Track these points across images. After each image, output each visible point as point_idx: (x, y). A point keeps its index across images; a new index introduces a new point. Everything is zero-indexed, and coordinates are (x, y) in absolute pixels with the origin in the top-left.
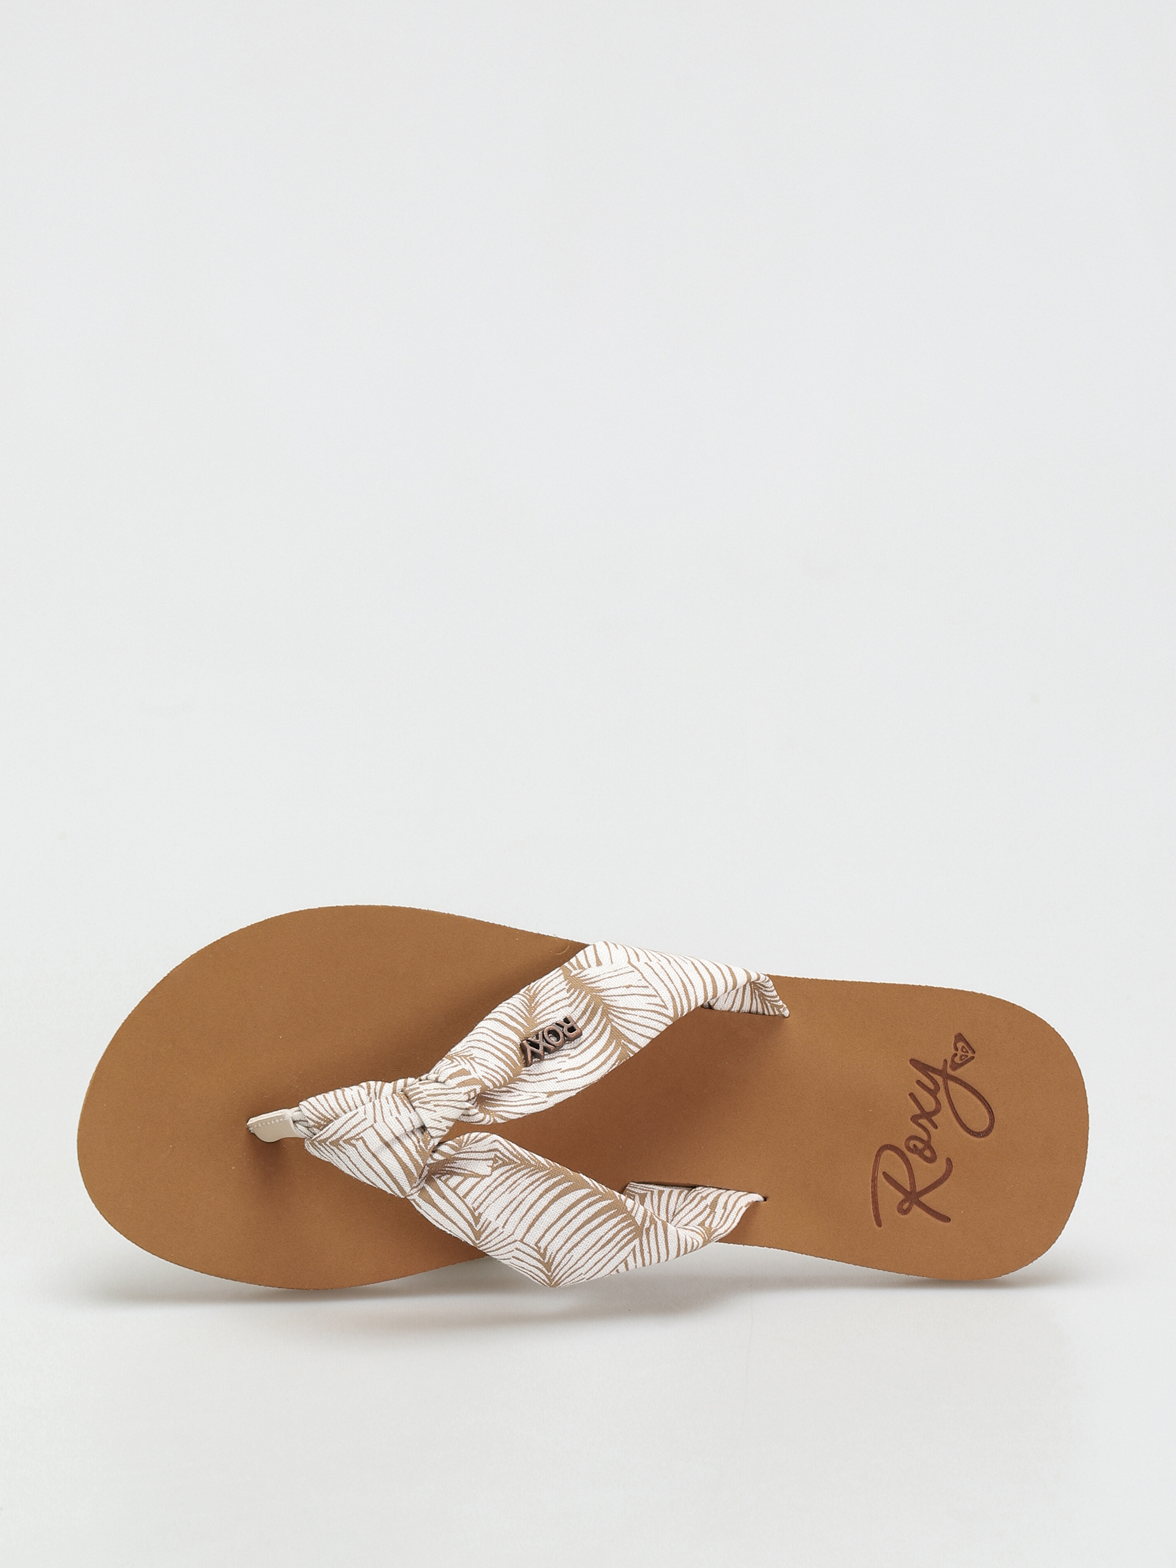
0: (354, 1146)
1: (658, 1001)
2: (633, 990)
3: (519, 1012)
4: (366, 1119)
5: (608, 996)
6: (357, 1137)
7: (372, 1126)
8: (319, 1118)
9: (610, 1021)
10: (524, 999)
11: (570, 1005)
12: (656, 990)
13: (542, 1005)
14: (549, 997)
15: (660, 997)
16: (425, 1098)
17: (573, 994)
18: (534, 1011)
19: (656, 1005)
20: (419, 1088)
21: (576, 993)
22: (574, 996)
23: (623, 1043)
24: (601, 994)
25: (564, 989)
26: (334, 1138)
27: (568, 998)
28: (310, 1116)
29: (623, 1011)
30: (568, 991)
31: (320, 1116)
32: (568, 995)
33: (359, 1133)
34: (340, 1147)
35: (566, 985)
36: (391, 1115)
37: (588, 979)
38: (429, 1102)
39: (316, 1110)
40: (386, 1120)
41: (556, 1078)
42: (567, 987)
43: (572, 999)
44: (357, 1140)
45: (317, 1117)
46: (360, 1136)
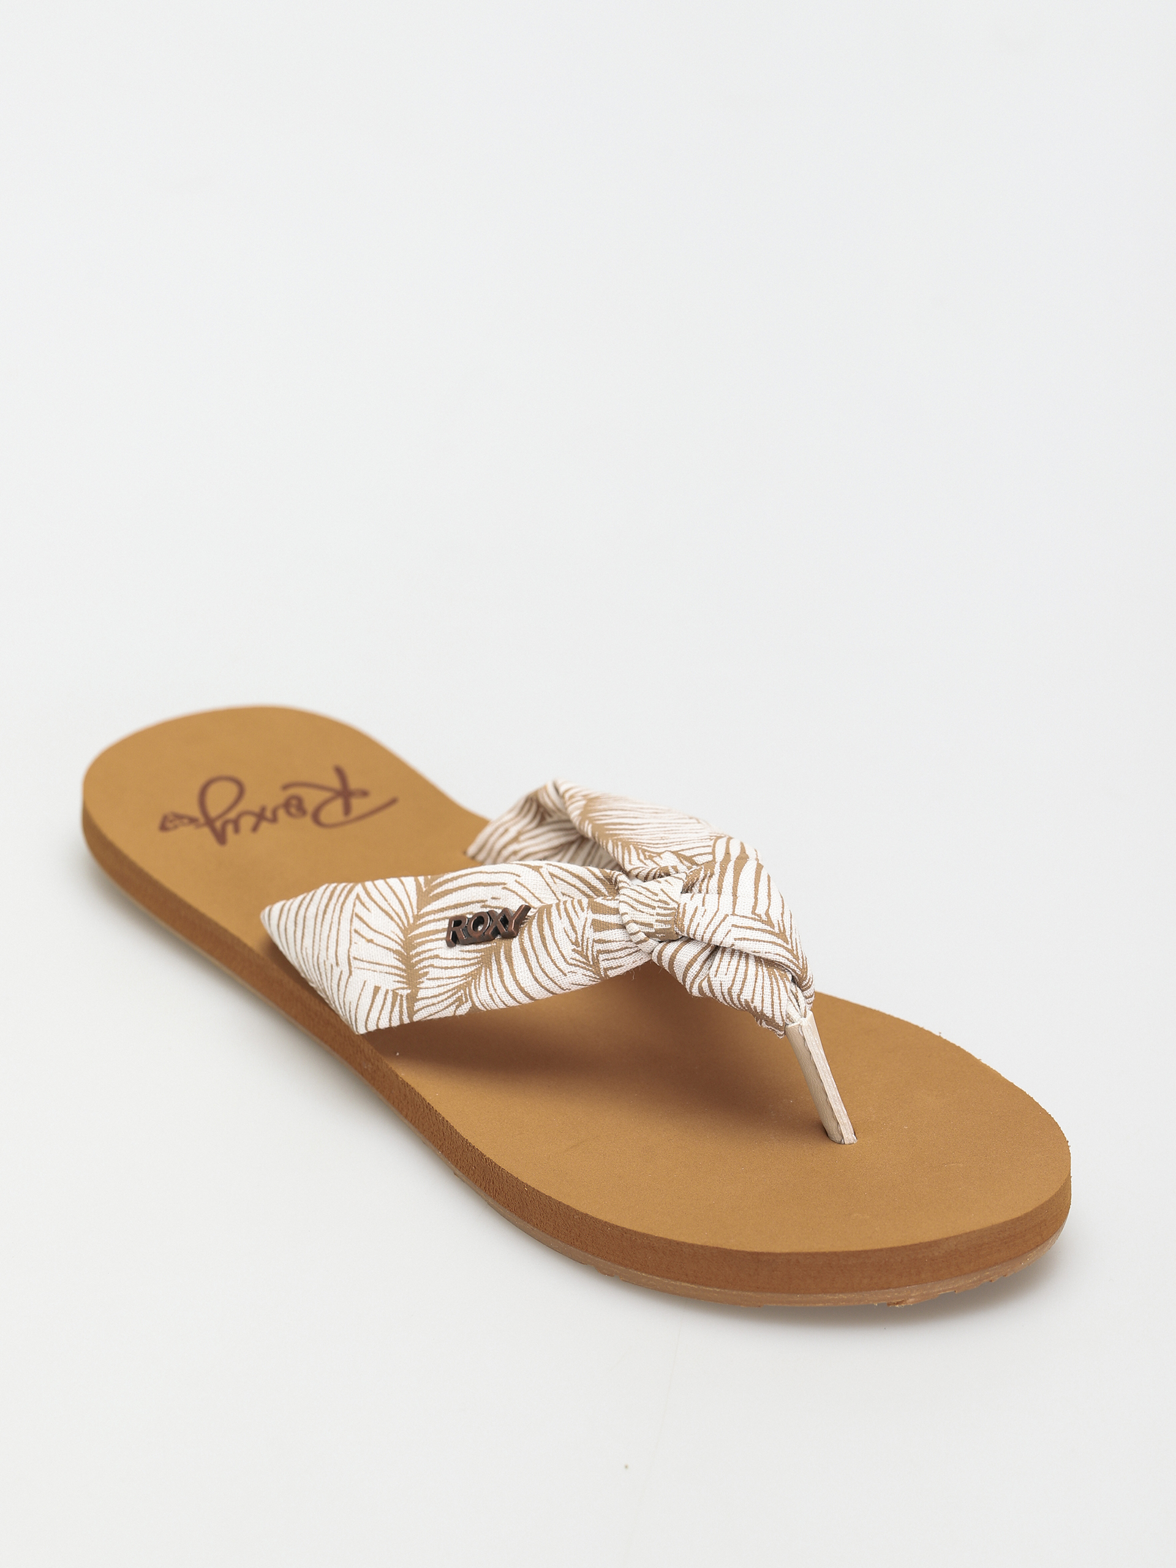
0: (767, 914)
1: (359, 909)
2: (370, 935)
3: (488, 977)
4: (733, 926)
5: (396, 942)
6: (757, 917)
7: (733, 914)
8: (776, 979)
9: (417, 917)
10: (473, 991)
11: (437, 957)
12: (351, 921)
13: (462, 974)
14: (449, 978)
15: (353, 911)
16: (658, 907)
17: (425, 967)
18: (474, 971)
19: (363, 904)
20: (657, 921)
21: (422, 965)
22: (426, 963)
23: (425, 887)
24: (399, 948)
25: (429, 979)
26: (780, 941)
27: (432, 966)
28: (784, 991)
29: (396, 918)
30: (427, 973)
31: (774, 980)
32: (430, 969)
33: (752, 918)
34: (782, 929)
35: (423, 982)
36: (705, 911)
37: (398, 975)
38: (660, 901)
39: (772, 989)
40: (716, 909)
41: (516, 881)
42: (424, 979)
43: (430, 962)
44: (759, 916)
45: (777, 982)
46: (753, 916)
